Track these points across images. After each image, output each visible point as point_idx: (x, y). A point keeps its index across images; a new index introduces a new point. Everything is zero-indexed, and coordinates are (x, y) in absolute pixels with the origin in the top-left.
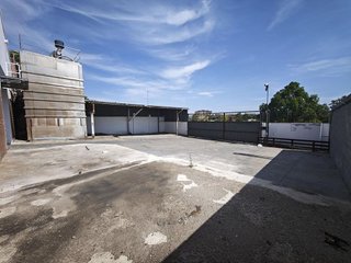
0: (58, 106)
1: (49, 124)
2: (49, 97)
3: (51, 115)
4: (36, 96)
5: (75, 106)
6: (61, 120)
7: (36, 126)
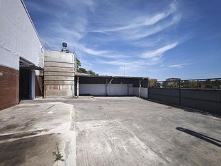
0: (60, 78)
1: (55, 88)
2: (56, 74)
3: (56, 83)
4: (50, 74)
5: (69, 78)
6: (61, 86)
7: (48, 89)
